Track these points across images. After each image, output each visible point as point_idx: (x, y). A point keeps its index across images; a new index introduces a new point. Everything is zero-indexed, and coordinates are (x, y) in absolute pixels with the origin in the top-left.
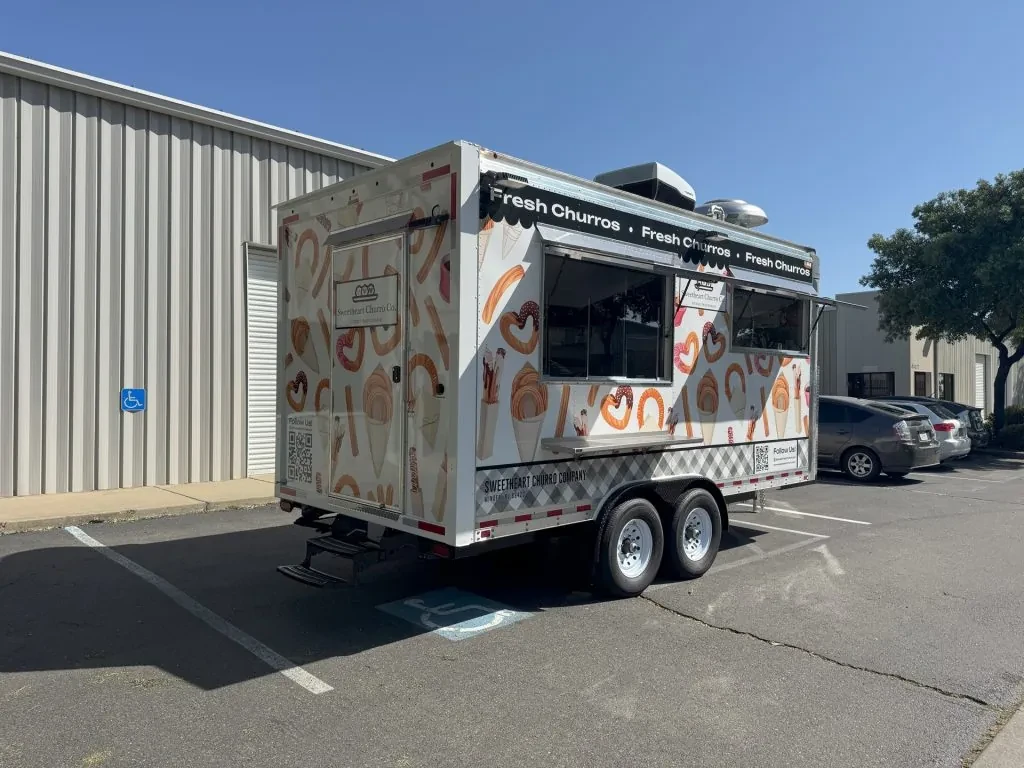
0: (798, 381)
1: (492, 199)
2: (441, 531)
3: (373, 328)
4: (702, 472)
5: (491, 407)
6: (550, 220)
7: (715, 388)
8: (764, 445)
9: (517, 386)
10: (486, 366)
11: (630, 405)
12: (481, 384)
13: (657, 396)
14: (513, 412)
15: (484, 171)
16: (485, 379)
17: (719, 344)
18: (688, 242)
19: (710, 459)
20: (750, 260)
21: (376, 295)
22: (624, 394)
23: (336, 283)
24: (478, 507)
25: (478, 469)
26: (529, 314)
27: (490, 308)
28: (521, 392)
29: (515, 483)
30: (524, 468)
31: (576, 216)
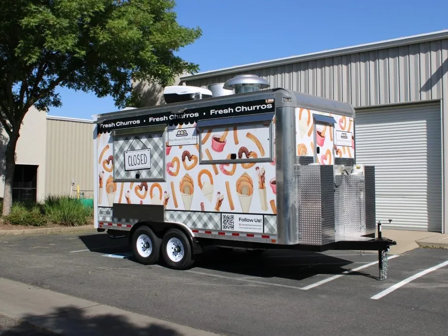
0: (262, 177)
5: (101, 189)
6: (116, 128)
7: (191, 182)
8: (230, 215)
9: (108, 183)
10: (100, 176)
11: (146, 189)
12: (99, 182)
13: (158, 186)
14: (107, 191)
18: (172, 117)
19: (189, 217)
22: (144, 185)
24: (99, 218)
25: (99, 207)
26: (110, 159)
27: (100, 159)
28: (109, 184)
29: (108, 213)
30: (110, 209)
31: (124, 124)
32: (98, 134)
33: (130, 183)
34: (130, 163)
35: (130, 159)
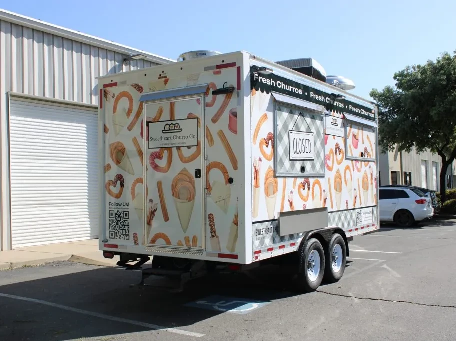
0: (372, 175)
1: (255, 79)
2: (235, 257)
3: (178, 148)
4: (337, 225)
5: (257, 189)
6: (276, 89)
7: (341, 179)
8: (360, 210)
9: (267, 179)
10: (255, 167)
11: (309, 188)
12: (253, 176)
13: (319, 183)
14: (265, 192)
15: (252, 66)
16: (254, 175)
17: (341, 154)
18: (328, 100)
19: (339, 218)
20: (351, 109)
21: (181, 129)
22: (306, 182)
23: (148, 123)
24: (253, 243)
25: (254, 223)
26: (270, 139)
27: (256, 136)
28: (268, 181)
29: (267, 231)
30: (270, 222)
31: (286, 87)
32: (252, 89)
33: (293, 179)
34: (295, 150)
35: (295, 143)
